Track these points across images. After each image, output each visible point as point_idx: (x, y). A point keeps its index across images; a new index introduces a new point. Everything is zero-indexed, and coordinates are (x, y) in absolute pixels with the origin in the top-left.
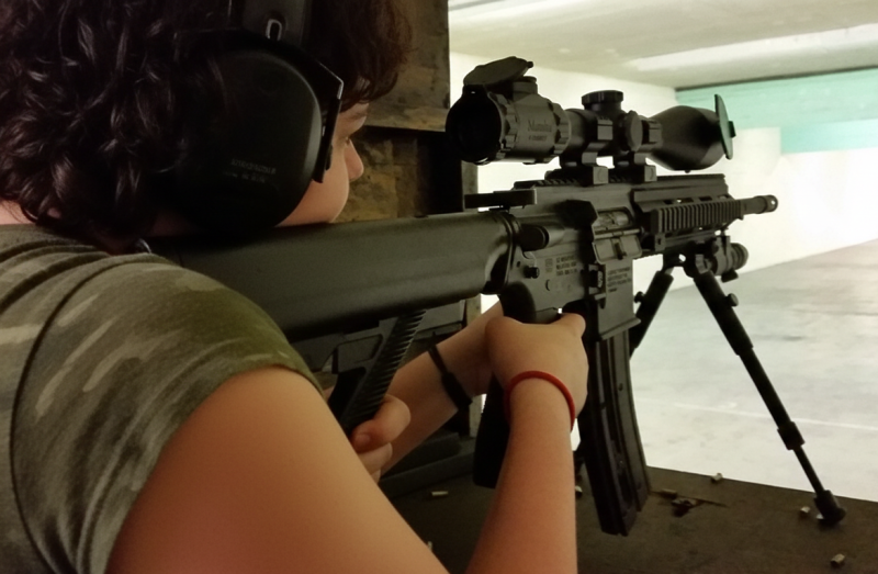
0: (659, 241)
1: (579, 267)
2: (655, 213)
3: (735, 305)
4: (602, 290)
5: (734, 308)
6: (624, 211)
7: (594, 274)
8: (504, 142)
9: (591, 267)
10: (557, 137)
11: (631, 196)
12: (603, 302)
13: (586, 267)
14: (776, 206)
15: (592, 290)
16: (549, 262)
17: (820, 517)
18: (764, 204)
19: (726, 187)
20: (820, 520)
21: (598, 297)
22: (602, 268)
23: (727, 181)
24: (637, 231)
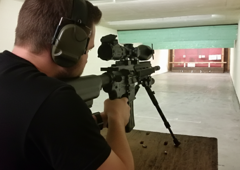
0: (140, 79)
1: (125, 85)
2: (139, 72)
3: (154, 94)
4: (129, 91)
5: (154, 95)
6: (133, 71)
7: (128, 87)
8: (113, 55)
9: (127, 85)
10: (122, 54)
11: (134, 67)
12: (129, 94)
13: (126, 86)
14: (160, 68)
15: (128, 91)
16: (120, 84)
17: (175, 144)
18: (158, 68)
19: (151, 64)
20: (175, 145)
21: (129, 93)
22: (129, 85)
23: (151, 63)
24: (136, 76)
